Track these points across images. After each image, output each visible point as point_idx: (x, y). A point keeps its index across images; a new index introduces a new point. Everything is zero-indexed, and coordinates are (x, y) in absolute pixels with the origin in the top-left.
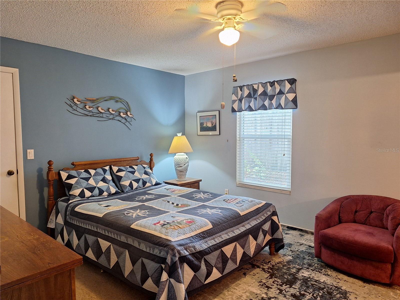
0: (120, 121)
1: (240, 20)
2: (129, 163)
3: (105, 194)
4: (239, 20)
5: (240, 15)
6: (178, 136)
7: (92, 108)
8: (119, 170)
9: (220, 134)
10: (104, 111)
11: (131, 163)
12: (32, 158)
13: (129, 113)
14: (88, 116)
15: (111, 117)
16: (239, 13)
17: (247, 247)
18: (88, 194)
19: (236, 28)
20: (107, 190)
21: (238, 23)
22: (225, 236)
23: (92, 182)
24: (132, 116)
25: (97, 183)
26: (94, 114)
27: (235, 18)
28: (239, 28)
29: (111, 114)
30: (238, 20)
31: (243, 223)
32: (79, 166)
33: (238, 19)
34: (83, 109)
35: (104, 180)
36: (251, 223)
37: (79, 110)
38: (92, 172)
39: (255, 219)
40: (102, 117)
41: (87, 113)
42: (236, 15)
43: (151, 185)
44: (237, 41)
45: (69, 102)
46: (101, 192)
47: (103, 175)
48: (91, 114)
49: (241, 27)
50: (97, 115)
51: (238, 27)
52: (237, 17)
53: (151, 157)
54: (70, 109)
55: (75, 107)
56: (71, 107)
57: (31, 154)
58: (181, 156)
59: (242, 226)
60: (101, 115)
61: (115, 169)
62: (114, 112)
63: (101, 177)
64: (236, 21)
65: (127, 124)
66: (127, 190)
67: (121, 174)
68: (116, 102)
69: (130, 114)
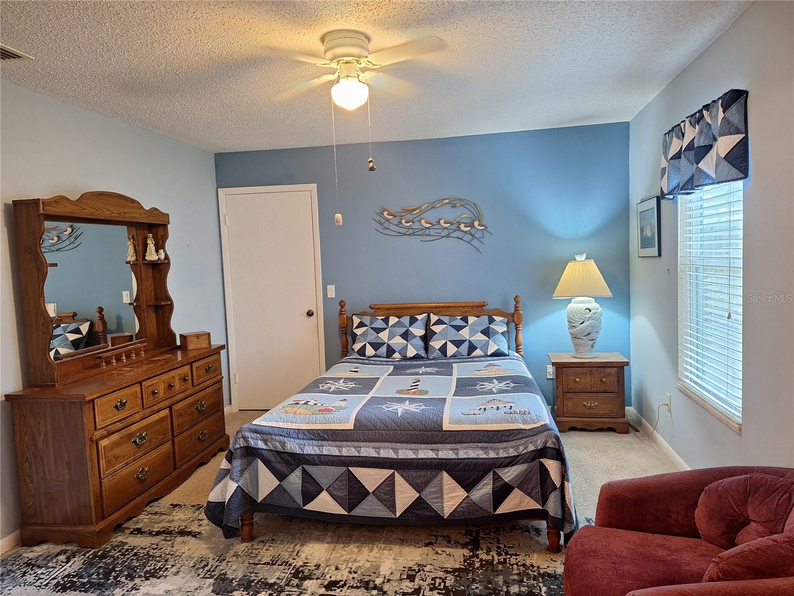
0: (461, 239)
1: (368, 65)
2: (466, 311)
3: (397, 356)
4: (366, 66)
5: (367, 57)
6: (577, 260)
7: (411, 223)
8: (439, 322)
9: (660, 255)
10: (430, 225)
11: (469, 311)
12: (332, 297)
13: (476, 224)
14: (407, 235)
15: (445, 233)
16: (365, 54)
17: (430, 492)
18: (370, 351)
19: (360, 78)
20: (401, 350)
21: (364, 70)
22: (368, 451)
23: (384, 336)
24: (483, 228)
25: (391, 337)
26: (415, 231)
27: (358, 61)
28: (365, 79)
29: (445, 228)
30: (363, 65)
31: (438, 445)
32: (381, 310)
33: (364, 63)
34: (399, 225)
35: (406, 336)
36: (460, 452)
37: (392, 227)
38: (393, 320)
39: (482, 448)
40: (429, 235)
41: (403, 231)
42: (360, 57)
43: (482, 354)
44: (364, 103)
45: (378, 218)
46: (390, 351)
47: (406, 327)
48: (411, 231)
49: (369, 76)
50: (418, 233)
51: (365, 77)
52: (362, 60)
53: (517, 303)
54: (380, 228)
55: (386, 225)
56: (382, 224)
57: (332, 291)
58: (579, 304)
59: (431, 450)
60: (427, 232)
61: (434, 318)
62: (449, 225)
63: (403, 330)
64: (361, 66)
65: (475, 242)
66: (435, 355)
67: (437, 329)
68: (452, 207)
69: (479, 225)
